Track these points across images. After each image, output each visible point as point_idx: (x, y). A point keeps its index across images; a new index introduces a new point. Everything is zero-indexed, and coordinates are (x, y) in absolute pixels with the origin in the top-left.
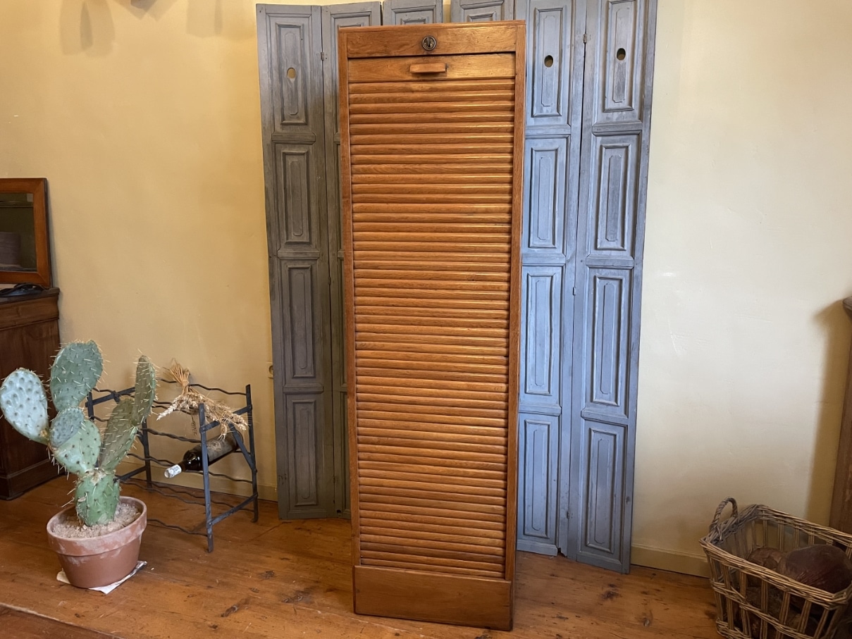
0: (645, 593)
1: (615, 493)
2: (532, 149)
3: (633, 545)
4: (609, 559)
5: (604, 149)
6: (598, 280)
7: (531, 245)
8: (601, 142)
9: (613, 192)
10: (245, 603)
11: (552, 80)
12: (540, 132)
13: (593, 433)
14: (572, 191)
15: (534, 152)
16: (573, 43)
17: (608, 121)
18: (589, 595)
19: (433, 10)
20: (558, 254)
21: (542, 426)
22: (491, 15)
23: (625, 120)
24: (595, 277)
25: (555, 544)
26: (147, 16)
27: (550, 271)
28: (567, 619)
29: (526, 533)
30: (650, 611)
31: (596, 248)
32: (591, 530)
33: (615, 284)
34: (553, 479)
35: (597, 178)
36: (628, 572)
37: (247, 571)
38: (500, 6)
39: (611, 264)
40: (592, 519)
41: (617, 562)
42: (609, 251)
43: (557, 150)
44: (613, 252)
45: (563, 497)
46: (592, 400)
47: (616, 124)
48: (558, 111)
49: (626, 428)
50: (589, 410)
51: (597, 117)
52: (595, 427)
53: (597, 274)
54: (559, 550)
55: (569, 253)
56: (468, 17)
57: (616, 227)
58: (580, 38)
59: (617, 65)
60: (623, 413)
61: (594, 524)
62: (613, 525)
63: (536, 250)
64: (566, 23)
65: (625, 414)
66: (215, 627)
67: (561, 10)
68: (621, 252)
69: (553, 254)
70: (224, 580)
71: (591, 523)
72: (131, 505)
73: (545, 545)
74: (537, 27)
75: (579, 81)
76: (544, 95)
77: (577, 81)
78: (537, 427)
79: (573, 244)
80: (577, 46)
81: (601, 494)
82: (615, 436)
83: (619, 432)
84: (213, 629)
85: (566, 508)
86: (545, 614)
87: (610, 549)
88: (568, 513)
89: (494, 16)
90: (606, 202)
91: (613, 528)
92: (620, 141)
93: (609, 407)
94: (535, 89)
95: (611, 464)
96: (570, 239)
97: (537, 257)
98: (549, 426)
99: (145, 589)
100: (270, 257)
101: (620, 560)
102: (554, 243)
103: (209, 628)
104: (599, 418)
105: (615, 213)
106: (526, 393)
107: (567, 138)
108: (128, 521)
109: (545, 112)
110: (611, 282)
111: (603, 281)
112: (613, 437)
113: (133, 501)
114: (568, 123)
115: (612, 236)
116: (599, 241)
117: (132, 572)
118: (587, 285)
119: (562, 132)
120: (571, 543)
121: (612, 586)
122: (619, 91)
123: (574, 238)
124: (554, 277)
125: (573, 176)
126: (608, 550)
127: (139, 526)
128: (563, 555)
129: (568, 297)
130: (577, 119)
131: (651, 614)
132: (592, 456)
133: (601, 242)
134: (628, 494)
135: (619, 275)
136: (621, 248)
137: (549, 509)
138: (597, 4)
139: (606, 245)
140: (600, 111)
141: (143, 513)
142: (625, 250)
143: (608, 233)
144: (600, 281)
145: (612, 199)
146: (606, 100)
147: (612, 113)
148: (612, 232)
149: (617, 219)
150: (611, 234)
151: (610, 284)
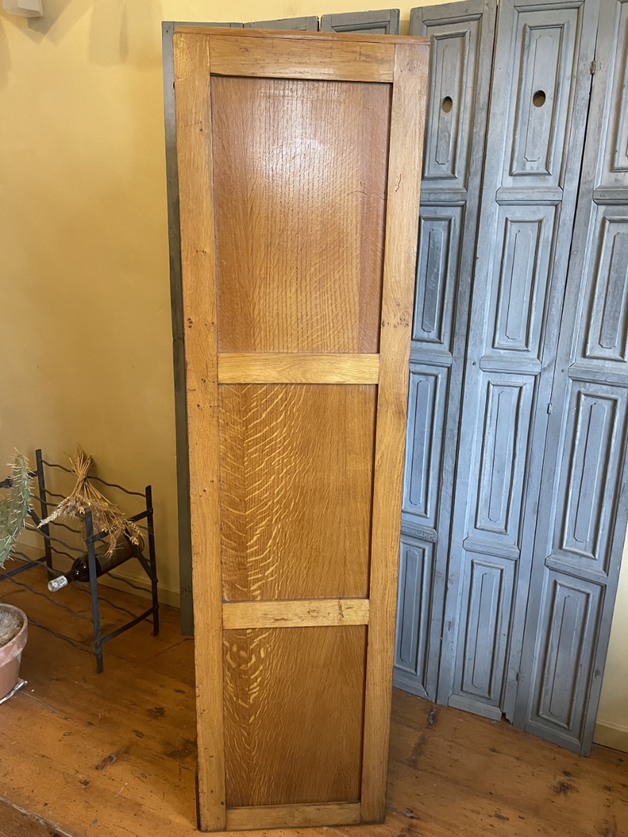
0: (609, 789)
1: (581, 662)
2: (507, 219)
3: (597, 722)
4: (565, 736)
5: (607, 223)
6: (583, 397)
7: (496, 345)
8: (605, 212)
9: (616, 283)
10: (126, 752)
11: (541, 124)
12: (519, 197)
13: (558, 587)
14: (557, 278)
15: (509, 223)
16: (575, 74)
17: (617, 185)
18: (537, 785)
19: (385, 27)
20: (532, 359)
21: (493, 569)
22: (463, 35)
24: (579, 394)
25: (499, 707)
26: (45, 40)
27: (519, 380)
28: (508, 819)
29: (464, 689)
30: (614, 817)
31: (584, 355)
32: (545, 699)
33: (607, 405)
34: (502, 633)
35: (594, 262)
36: (588, 756)
37: (135, 704)
38: (476, 22)
39: (603, 379)
40: (548, 686)
41: (575, 741)
42: (603, 361)
43: (540, 222)
44: (607, 362)
45: (513, 656)
46: (561, 547)
48: (547, 167)
49: (603, 588)
50: (556, 559)
51: (601, 178)
52: (562, 580)
53: (583, 390)
54: (504, 715)
55: (547, 359)
56: (433, 37)
57: (615, 330)
58: (585, 66)
60: (601, 568)
61: (550, 693)
62: (575, 699)
63: (502, 351)
64: (567, 46)
65: (605, 570)
66: (86, 783)
67: (561, 27)
68: (619, 363)
69: (525, 358)
70: (108, 715)
71: (547, 691)
72: (13, 614)
73: (486, 706)
74: (526, 51)
75: (580, 127)
76: (529, 145)
77: (577, 128)
78: (487, 570)
79: (553, 347)
80: (581, 78)
81: (562, 660)
82: (588, 595)
83: (594, 592)
84: (84, 787)
85: (517, 669)
86: (480, 809)
87: (568, 724)
88: (518, 675)
89: (467, 35)
90: (604, 296)
91: (575, 703)
93: (583, 558)
94: (517, 137)
95: (580, 627)
96: (549, 341)
97: (502, 361)
98: (502, 571)
99: (20, 719)
100: (174, 340)
101: (579, 739)
102: (527, 345)
103: (79, 784)
104: (568, 570)
105: (616, 311)
106: (475, 527)
107: (556, 206)
108: (6, 637)
109: (528, 170)
110: (601, 401)
111: (589, 399)
112: (584, 596)
113: (16, 611)
114: (559, 185)
115: (608, 341)
116: (589, 346)
117: (9, 693)
118: (568, 404)
119: (550, 197)
120: (520, 709)
121: (566, 773)
123: (554, 339)
124: (524, 387)
125: (561, 257)
126: (566, 726)
127: (15, 647)
128: (508, 721)
129: (541, 414)
130: (571, 180)
131: (616, 827)
132: (554, 613)
133: (592, 348)
134: (597, 665)
135: (612, 393)
136: (620, 358)
137: (495, 666)
138: (614, 19)
139: (599, 352)
140: (607, 169)
141: (24, 627)
142: (625, 362)
143: (603, 337)
144: (585, 399)
145: (614, 292)
146: (617, 155)
147: (623, 174)
148: (608, 336)
149: (618, 319)
150: (607, 338)
151: (599, 404)
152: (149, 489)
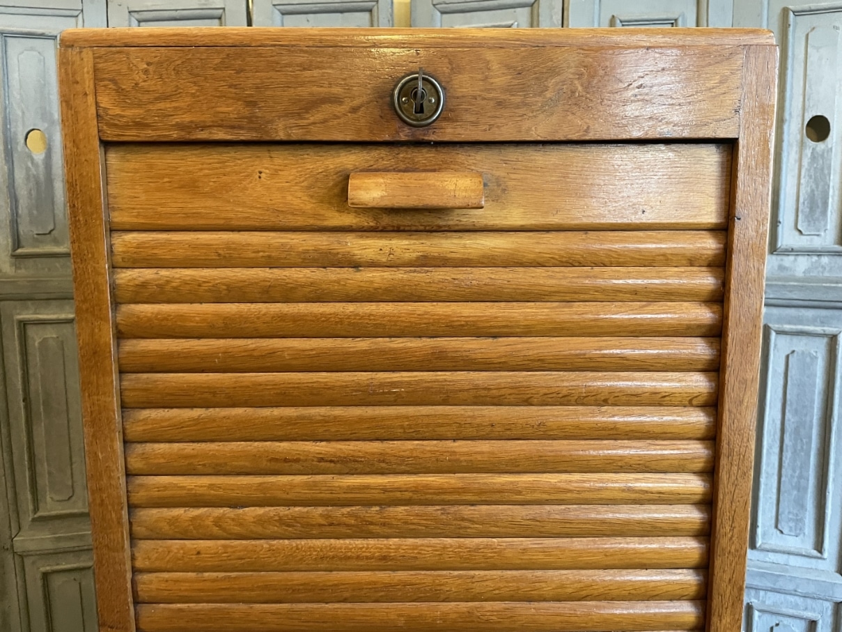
5: (774, 334)
6: (756, 614)
8: (768, 319)
17: (783, 274)
19: (370, 11)
23: (826, 274)
24: (750, 609)
31: (751, 545)
38: (527, 10)
39: (791, 586)
42: (786, 556)
44: (792, 557)
47: (805, 282)
53: (754, 602)
57: (803, 507)
59: (808, 152)
68: (814, 561)
92: (813, 321)
105: (800, 477)
110: (786, 621)
111: (766, 617)
115: (792, 524)
116: (759, 531)
122: (812, 209)
133: (764, 534)
135: (806, 609)
136: (816, 553)
139: (777, 541)
142: (824, 559)
143: (782, 517)
144: (759, 617)
145: (795, 446)
146: (780, 229)
147: (792, 258)
148: (791, 516)
149: (806, 489)
150: (790, 520)
151: (785, 626)
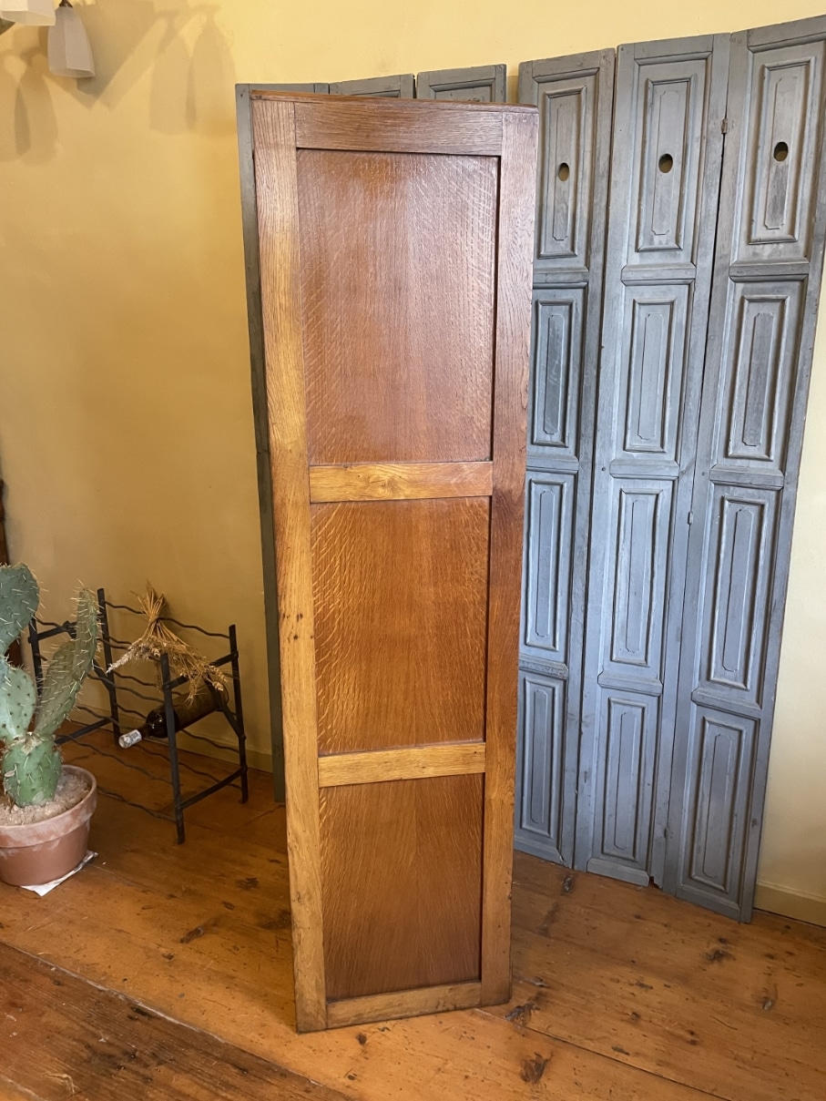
0: (771, 957)
1: (736, 812)
2: (634, 301)
3: (760, 883)
4: (723, 900)
5: (746, 302)
6: (727, 503)
7: (628, 447)
8: (743, 291)
9: (758, 370)
10: (215, 925)
11: (669, 193)
12: (647, 275)
13: (707, 725)
14: (693, 368)
15: (637, 306)
16: (705, 134)
17: (756, 259)
18: (687, 952)
19: (491, 85)
20: (669, 462)
21: (634, 709)
22: (579, 92)
23: (782, 257)
24: (723, 500)
25: (646, 870)
26: (98, 105)
27: (654, 487)
28: (652, 988)
29: (606, 851)
30: (775, 985)
31: (726, 455)
32: (698, 858)
33: (753, 511)
34: (647, 782)
35: (733, 347)
36: (748, 921)
37: (223, 875)
38: (592, 77)
39: (748, 481)
40: (700, 842)
41: (734, 905)
42: (748, 461)
43: (672, 303)
44: (751, 461)
45: (660, 809)
46: (708, 678)
47: (768, 264)
48: (677, 241)
49: (757, 722)
50: (703, 692)
51: (738, 252)
52: (712, 716)
53: (727, 495)
54: (651, 879)
55: (685, 461)
56: (545, 95)
57: (759, 425)
58: (715, 126)
59: (774, 169)
60: (754, 700)
61: (702, 851)
62: (731, 854)
63: (635, 454)
64: (695, 101)
65: (758, 702)
66: (170, 957)
67: (688, 81)
68: (765, 463)
69: (659, 461)
70: (193, 887)
71: (699, 848)
72: (79, 776)
73: (631, 869)
74: (649, 110)
75: (712, 194)
76: (656, 216)
77: (709, 195)
78: (627, 709)
79: (692, 447)
80: (712, 139)
81: (715, 811)
82: (741, 732)
83: (747, 728)
84: (168, 961)
85: (664, 824)
86: (620, 978)
87: (725, 886)
88: (665, 831)
89: (583, 93)
90: (745, 386)
91: (731, 860)
92: (772, 291)
93: (734, 690)
94: (643, 208)
95: (733, 770)
96: (687, 440)
97: (635, 465)
98: (643, 709)
99: (91, 893)
101: (738, 903)
102: (662, 446)
103: (162, 958)
104: (717, 704)
105: (759, 403)
106: (611, 660)
107: (689, 285)
108: (73, 801)
109: (656, 245)
110: (746, 507)
111: (734, 505)
112: (737, 733)
113: (82, 773)
114: (692, 261)
115: (752, 437)
116: (731, 444)
117: (77, 866)
118: (710, 511)
119: (682, 275)
120: (669, 869)
121: (722, 941)
122: (774, 210)
123: (693, 438)
124: (661, 495)
125: (696, 343)
126: (722, 888)
127: (84, 811)
128: (656, 886)
129: (681, 528)
130: (705, 255)
131: (776, 996)
132: (704, 756)
133: (735, 447)
134: (755, 815)
135: (759, 498)
136: (766, 457)
137: (639, 822)
138: (746, 71)
139: (742, 451)
140: (743, 242)
141: (93, 790)
142: (771, 461)
143: (746, 433)
144: (730, 506)
145: (756, 382)
146: (754, 225)
147: (761, 246)
148: (752, 432)
149: (762, 412)
150: (751, 435)
151: (745, 511)
152: (232, 629)
